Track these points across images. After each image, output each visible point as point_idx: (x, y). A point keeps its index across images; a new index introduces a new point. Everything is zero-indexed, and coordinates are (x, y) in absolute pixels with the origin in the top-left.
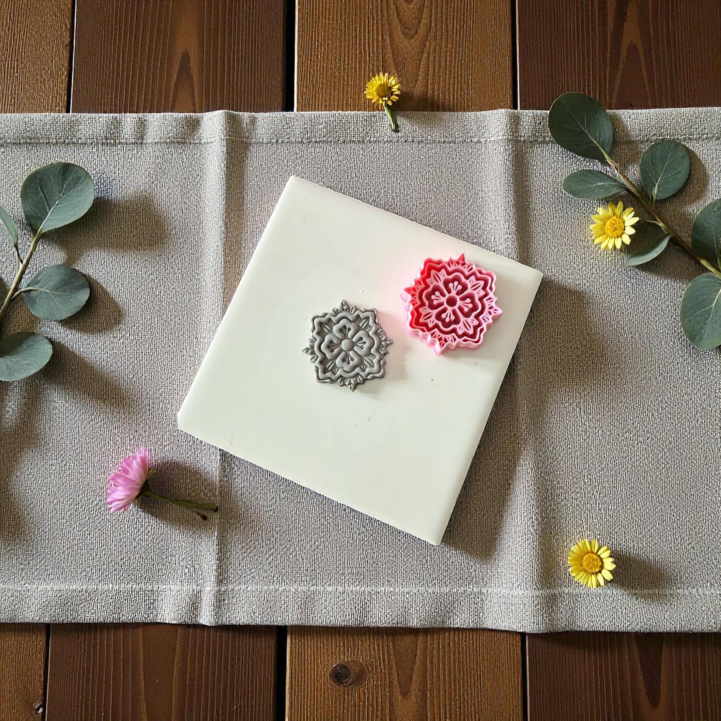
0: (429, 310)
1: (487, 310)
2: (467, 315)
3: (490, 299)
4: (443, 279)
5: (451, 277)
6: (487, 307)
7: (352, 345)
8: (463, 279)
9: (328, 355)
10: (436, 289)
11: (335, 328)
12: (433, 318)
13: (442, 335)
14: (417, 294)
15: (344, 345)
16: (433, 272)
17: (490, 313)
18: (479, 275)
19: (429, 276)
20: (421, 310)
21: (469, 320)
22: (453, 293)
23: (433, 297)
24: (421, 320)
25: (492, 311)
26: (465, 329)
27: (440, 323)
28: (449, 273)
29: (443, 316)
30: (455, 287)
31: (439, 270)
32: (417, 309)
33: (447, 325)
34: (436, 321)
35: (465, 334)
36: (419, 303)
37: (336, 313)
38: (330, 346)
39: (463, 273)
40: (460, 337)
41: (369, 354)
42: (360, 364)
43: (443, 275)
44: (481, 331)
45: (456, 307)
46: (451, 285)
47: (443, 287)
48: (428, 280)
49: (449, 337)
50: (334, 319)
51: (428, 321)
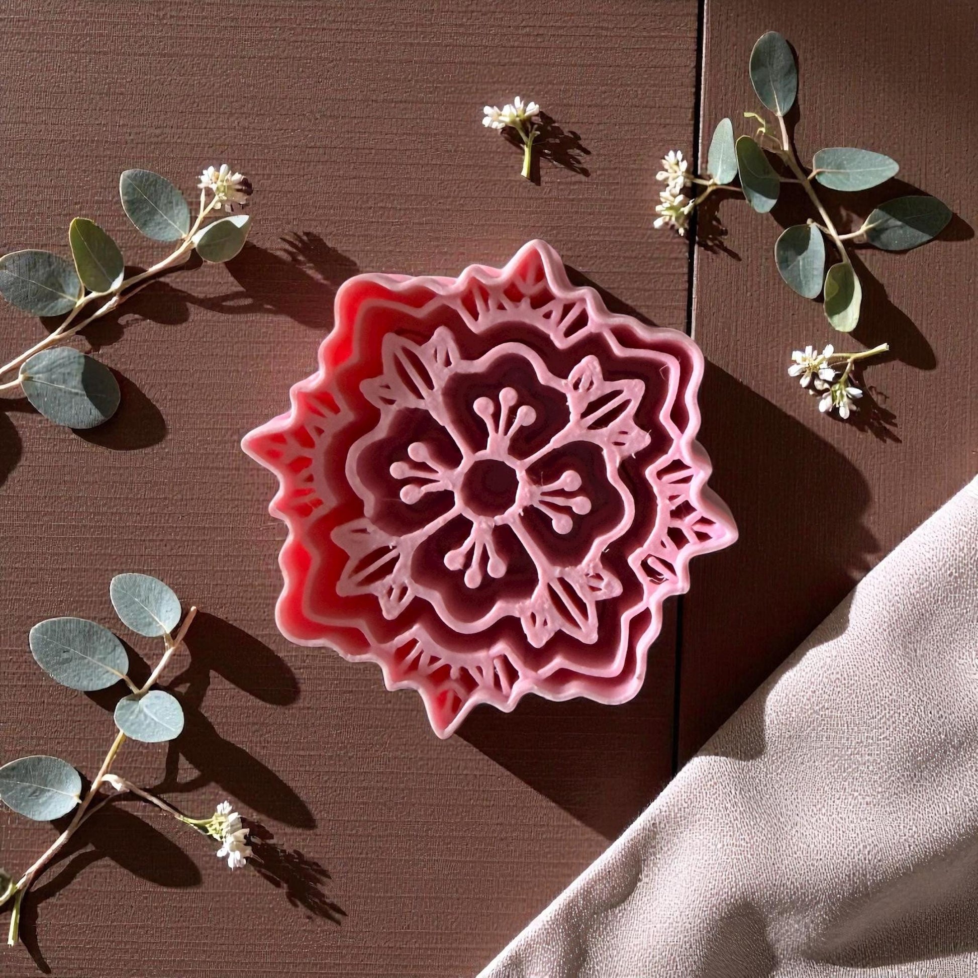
0: (378, 537)
1: (661, 521)
2: (565, 551)
3: (677, 465)
4: (440, 376)
5: (481, 364)
6: (663, 507)
8: (542, 373)
12: (401, 574)
13: (445, 656)
14: (318, 455)
16: (392, 344)
17: (678, 537)
18: (618, 350)
19: (371, 367)
20: (339, 536)
21: (577, 575)
22: (497, 446)
23: (397, 470)
24: (346, 587)
25: (686, 525)
26: (556, 623)
27: (436, 600)
28: (471, 349)
29: (452, 560)
30: (500, 417)
31: (422, 334)
33: (471, 604)
34: (416, 590)
35: (556, 644)
36: (331, 500)
39: (540, 343)
43: (442, 358)
44: (640, 623)
45: (512, 515)
46: (481, 406)
47: (443, 418)
48: (369, 388)
49: (485, 660)
51: (378, 588)
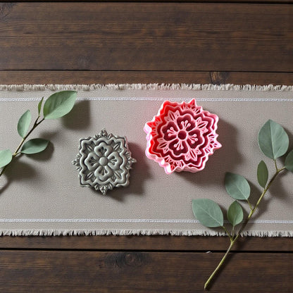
0: (164, 141)
1: (209, 143)
2: (193, 146)
3: (212, 135)
4: (176, 117)
5: (183, 116)
6: (209, 141)
7: (107, 162)
8: (192, 119)
9: (89, 168)
10: (171, 125)
11: (96, 148)
12: (167, 147)
13: (173, 160)
14: (156, 127)
15: (101, 161)
16: (170, 112)
17: (211, 147)
18: (204, 116)
19: (166, 115)
20: (158, 140)
21: (194, 150)
22: (184, 129)
23: (168, 131)
24: (158, 148)
25: (213, 144)
26: (191, 157)
27: (172, 151)
28: (182, 114)
29: (175, 146)
30: (185, 125)
31: (175, 111)
32: (155, 139)
33: (177, 153)
34: (169, 150)
35: (190, 161)
36: (158, 134)
37: (97, 137)
38: (91, 161)
39: (192, 115)
40: (187, 162)
41: (118, 168)
42: (112, 176)
43: (177, 115)
44: (204, 159)
45: (185, 140)
46: (182, 123)
47: (176, 124)
48: (165, 118)
49: (179, 162)
50: (95, 142)
51: (163, 149)
